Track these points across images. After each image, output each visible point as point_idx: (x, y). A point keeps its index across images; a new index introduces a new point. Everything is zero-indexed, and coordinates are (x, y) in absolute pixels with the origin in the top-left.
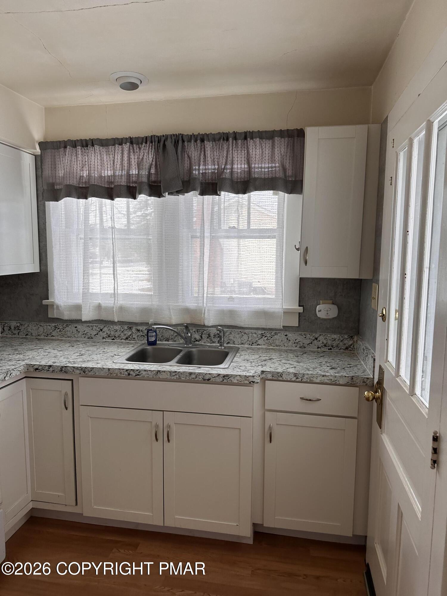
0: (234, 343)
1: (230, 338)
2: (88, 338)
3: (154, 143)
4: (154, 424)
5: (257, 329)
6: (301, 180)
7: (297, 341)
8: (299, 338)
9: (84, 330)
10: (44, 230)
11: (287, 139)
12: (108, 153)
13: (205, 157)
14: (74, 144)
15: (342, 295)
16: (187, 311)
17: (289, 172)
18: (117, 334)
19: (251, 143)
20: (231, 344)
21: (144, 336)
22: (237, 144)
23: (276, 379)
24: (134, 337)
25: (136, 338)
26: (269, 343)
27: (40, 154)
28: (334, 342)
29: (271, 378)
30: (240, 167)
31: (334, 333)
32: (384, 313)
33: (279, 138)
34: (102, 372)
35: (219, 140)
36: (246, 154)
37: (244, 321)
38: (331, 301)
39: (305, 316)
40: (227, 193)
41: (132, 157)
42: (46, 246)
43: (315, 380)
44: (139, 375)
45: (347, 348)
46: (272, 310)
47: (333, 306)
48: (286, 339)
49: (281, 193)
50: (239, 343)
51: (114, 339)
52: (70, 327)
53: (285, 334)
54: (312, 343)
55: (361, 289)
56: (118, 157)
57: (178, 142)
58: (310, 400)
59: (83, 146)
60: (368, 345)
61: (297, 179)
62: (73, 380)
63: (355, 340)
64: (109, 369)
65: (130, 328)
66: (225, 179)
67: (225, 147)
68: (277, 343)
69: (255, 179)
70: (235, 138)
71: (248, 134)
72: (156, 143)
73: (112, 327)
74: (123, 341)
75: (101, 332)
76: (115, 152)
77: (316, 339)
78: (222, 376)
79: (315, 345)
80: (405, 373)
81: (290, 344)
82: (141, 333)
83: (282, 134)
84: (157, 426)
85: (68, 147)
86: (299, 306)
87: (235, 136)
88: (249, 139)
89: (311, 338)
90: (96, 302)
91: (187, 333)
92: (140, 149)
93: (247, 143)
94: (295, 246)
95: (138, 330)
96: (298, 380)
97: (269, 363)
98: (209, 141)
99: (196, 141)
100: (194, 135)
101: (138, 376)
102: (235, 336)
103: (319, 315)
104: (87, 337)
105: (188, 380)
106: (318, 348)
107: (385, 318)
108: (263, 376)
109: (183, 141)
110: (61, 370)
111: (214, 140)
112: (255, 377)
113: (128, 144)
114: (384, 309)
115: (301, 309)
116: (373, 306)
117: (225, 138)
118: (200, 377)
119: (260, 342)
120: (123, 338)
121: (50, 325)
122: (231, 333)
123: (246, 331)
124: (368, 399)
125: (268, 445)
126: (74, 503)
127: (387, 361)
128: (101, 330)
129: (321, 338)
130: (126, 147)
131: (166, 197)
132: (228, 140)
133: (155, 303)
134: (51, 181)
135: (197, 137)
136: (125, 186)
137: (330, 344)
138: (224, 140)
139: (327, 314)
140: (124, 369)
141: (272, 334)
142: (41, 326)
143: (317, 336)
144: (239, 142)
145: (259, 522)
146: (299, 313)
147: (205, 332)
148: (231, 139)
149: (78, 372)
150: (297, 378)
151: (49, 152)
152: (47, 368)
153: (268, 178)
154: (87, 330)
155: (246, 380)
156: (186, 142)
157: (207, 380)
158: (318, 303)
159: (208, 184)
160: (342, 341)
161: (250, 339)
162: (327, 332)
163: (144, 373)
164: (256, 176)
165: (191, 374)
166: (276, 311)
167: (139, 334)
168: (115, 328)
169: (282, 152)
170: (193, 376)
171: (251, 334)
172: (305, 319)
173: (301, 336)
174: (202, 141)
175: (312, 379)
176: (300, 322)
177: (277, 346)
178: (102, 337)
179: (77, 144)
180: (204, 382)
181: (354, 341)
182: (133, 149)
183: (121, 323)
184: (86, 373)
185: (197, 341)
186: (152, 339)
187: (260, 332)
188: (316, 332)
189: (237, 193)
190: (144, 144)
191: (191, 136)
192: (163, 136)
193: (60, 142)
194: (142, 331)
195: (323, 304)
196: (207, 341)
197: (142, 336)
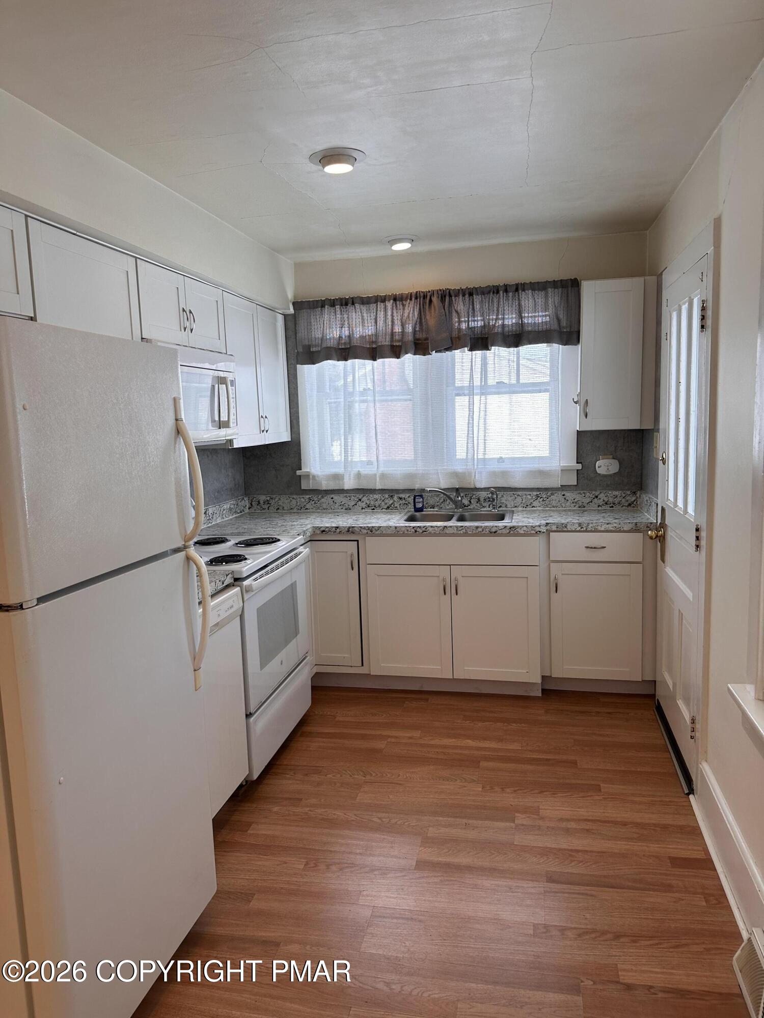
0: (506, 506)
1: (502, 501)
2: (346, 509)
3: (419, 300)
4: (441, 578)
5: (532, 489)
6: (576, 331)
7: (576, 500)
8: (578, 498)
9: (342, 501)
10: (295, 395)
11: (561, 289)
12: (368, 311)
13: (474, 312)
14: (332, 303)
15: (622, 449)
16: (455, 474)
17: (564, 323)
18: (377, 504)
19: (523, 295)
20: (503, 508)
21: (407, 504)
22: (507, 297)
23: (560, 530)
24: (396, 506)
25: (398, 507)
26: (545, 505)
27: (293, 313)
28: (615, 499)
29: (556, 529)
30: (510, 320)
31: (616, 490)
32: (664, 457)
33: (553, 289)
34: (389, 530)
35: (489, 292)
36: (517, 306)
37: (517, 482)
38: (611, 456)
39: (583, 474)
40: (497, 347)
41: (395, 314)
42: (298, 412)
43: (599, 528)
44: (425, 531)
45: (630, 505)
46: (548, 469)
47: (615, 460)
48: (563, 499)
49: (555, 346)
50: (512, 506)
51: (374, 509)
52: (326, 498)
53: (563, 494)
54: (592, 502)
55: (643, 441)
56: (381, 315)
57: (445, 296)
58: (595, 548)
59: (341, 305)
60: (651, 496)
61: (572, 330)
62: (358, 541)
63: (638, 495)
64: (396, 528)
65: (392, 496)
66: (497, 333)
67: (495, 300)
68: (554, 503)
69: (529, 332)
70: (506, 291)
71: (520, 286)
72: (422, 299)
73: (371, 496)
74: (384, 510)
75: (359, 502)
76: (377, 311)
77: (597, 497)
78: (508, 527)
79: (596, 504)
80: (680, 504)
81: (568, 504)
82: (404, 501)
83: (555, 284)
84: (444, 580)
85: (326, 306)
86: (577, 463)
87: (506, 288)
88: (520, 291)
89: (591, 496)
90: (355, 470)
91: (458, 497)
92: (404, 305)
93: (519, 296)
94: (573, 399)
95: (401, 498)
96: (582, 529)
97: (550, 518)
98: (477, 294)
99: (464, 295)
100: (462, 289)
101: (425, 533)
102: (506, 499)
103: (599, 471)
104: (344, 508)
105: (474, 534)
106: (599, 506)
107: (665, 461)
108: (548, 527)
109: (450, 296)
110: (348, 531)
111: (483, 293)
112: (542, 527)
113: (392, 301)
114: (664, 454)
115: (579, 466)
116: (655, 456)
117: (495, 292)
118: (487, 530)
119: (535, 504)
120: (384, 507)
121: (303, 498)
122: (502, 496)
123: (519, 493)
124: (651, 538)
125: (553, 594)
126: (360, 665)
127: (668, 499)
128: (360, 500)
129: (602, 496)
130: (389, 304)
131: (433, 355)
132: (498, 292)
133: (420, 468)
134: (307, 343)
135: (465, 292)
136: (388, 345)
137: (611, 501)
138: (494, 293)
139: (608, 469)
140: (410, 526)
141: (548, 494)
142: (293, 498)
143: (597, 494)
144: (511, 294)
145: (548, 674)
146: (577, 470)
147: (474, 496)
148: (501, 292)
149: (365, 531)
150: (582, 528)
151: (304, 313)
152: (334, 529)
153: (542, 331)
154: (344, 500)
155: (532, 530)
156: (453, 297)
157: (494, 533)
158: (598, 459)
159: (478, 338)
160: (624, 497)
161: (524, 501)
162: (608, 490)
163: (431, 529)
164: (530, 328)
165: (477, 527)
166: (554, 468)
167: (401, 502)
168: (375, 497)
169: (556, 303)
170: (480, 530)
171: (524, 496)
172: (584, 477)
173: (580, 495)
174: (471, 294)
175: (597, 527)
176: (579, 480)
177: (553, 507)
178: (361, 507)
179: (336, 303)
180: (491, 535)
181: (637, 497)
182: (396, 306)
183: (382, 491)
184: (373, 532)
185: (465, 506)
186: (419, 505)
187: (535, 493)
188: (596, 490)
189: (509, 346)
190: (408, 300)
191: (459, 290)
192: (429, 292)
193: (317, 301)
194: (404, 499)
195: (602, 459)
196: (476, 506)
197: (405, 504)
